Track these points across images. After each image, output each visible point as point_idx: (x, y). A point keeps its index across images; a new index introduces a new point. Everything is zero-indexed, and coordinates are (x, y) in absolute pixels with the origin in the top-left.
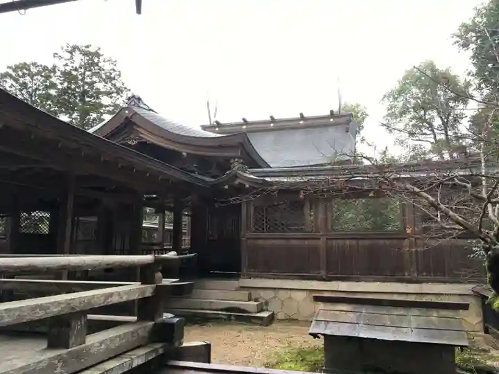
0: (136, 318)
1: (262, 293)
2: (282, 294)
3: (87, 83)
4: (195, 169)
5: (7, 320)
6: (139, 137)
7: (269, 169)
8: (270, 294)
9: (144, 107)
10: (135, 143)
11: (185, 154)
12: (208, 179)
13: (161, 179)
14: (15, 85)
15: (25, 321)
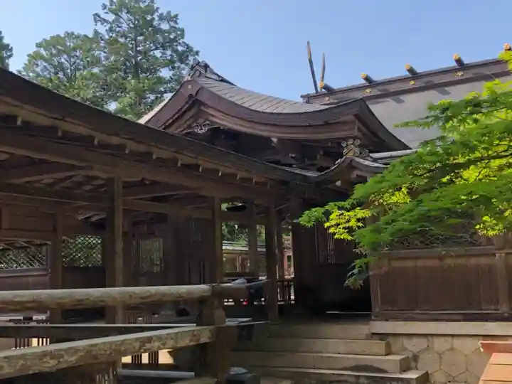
0: (193, 373)
1: (407, 343)
2: (439, 344)
3: (139, 52)
4: (293, 161)
5: (7, 371)
6: (210, 121)
7: (408, 151)
8: (421, 344)
9: (213, 77)
10: (205, 130)
11: (275, 140)
12: (312, 174)
13: (240, 178)
14: (48, 67)
15: (31, 372)
